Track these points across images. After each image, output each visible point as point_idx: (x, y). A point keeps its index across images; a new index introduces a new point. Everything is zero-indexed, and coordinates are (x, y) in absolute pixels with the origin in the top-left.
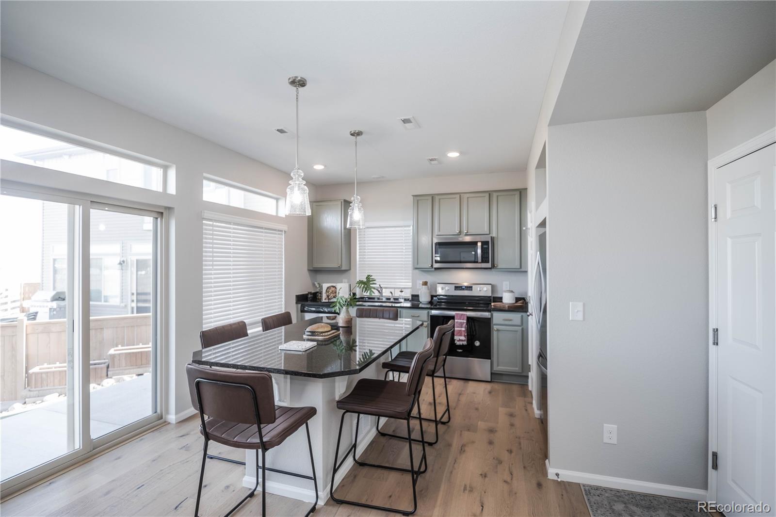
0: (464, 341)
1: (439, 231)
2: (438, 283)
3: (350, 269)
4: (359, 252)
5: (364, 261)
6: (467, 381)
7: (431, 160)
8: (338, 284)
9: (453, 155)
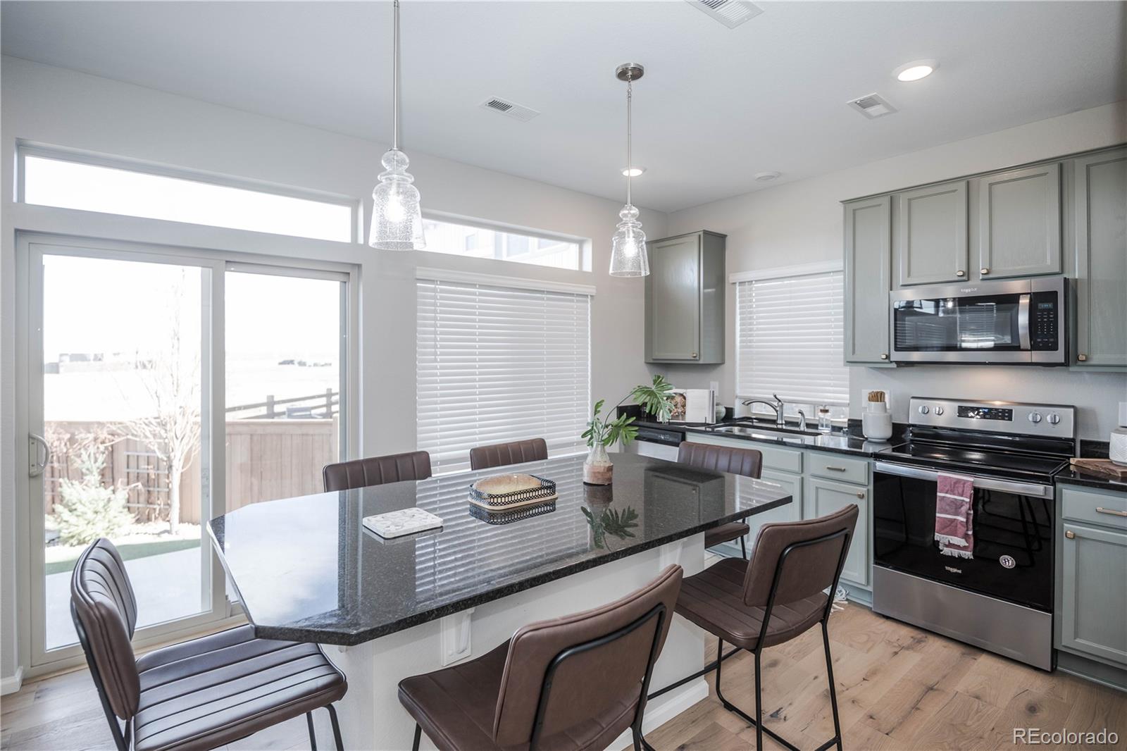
0: (965, 548)
1: (909, 275)
2: (913, 398)
3: (723, 363)
4: (741, 330)
5: (750, 347)
6: (973, 651)
7: (864, 104)
8: (688, 390)
9: (916, 73)
